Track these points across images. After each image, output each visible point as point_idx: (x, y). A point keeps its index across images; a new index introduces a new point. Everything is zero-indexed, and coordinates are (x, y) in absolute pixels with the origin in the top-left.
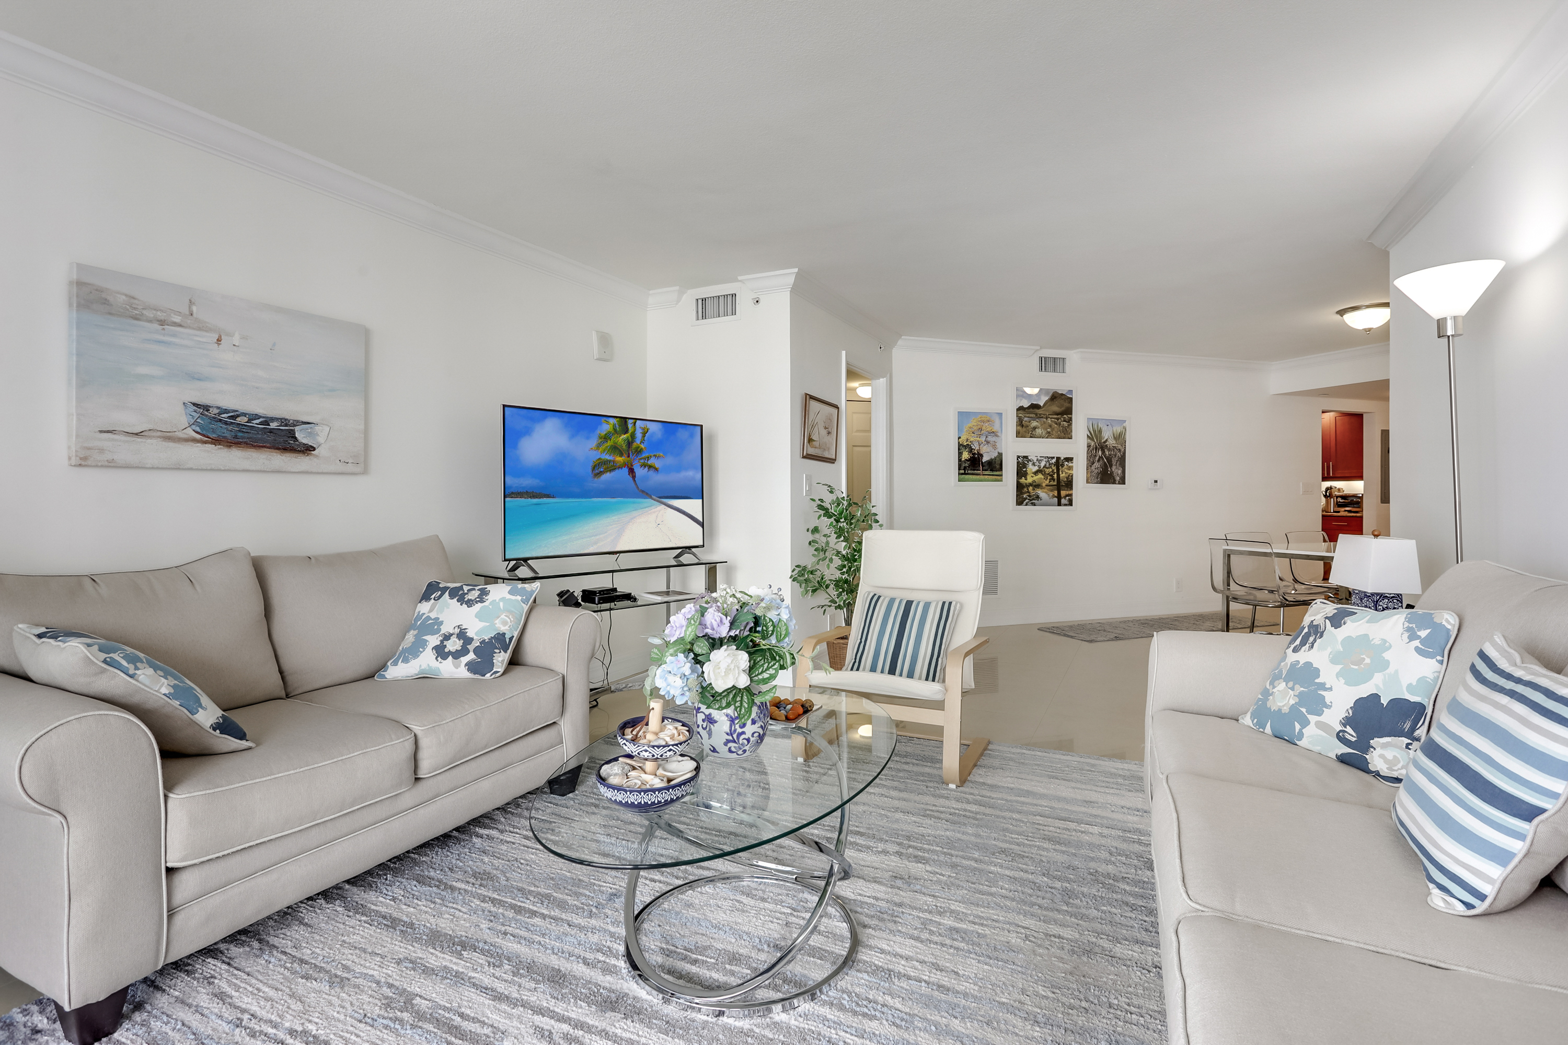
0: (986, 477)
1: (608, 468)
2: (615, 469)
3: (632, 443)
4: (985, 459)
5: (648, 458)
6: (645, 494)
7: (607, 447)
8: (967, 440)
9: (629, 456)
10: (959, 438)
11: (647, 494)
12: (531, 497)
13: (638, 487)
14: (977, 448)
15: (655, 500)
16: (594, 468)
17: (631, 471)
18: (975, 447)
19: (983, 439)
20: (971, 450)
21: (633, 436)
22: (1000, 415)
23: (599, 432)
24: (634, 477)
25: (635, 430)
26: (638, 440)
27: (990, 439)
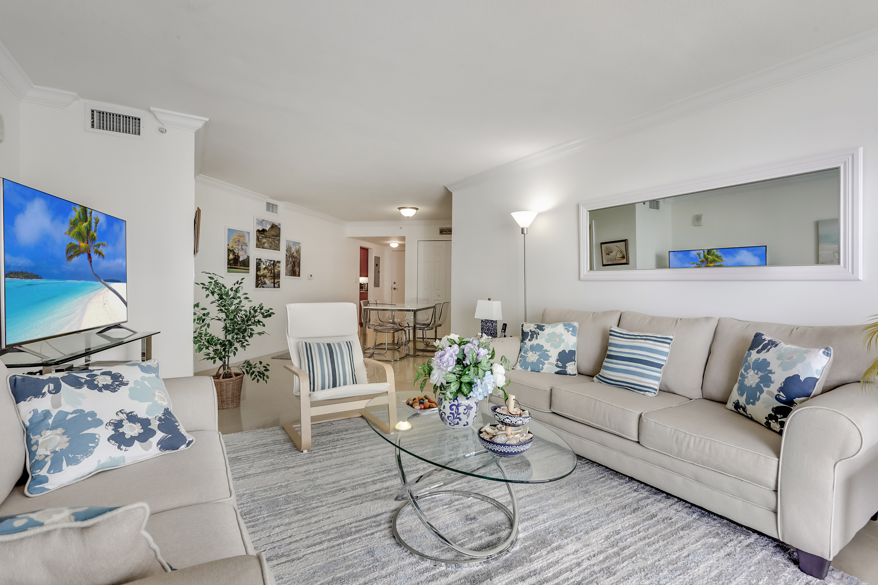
0: (241, 270)
1: (76, 252)
2: (80, 254)
3: (90, 231)
4: (241, 259)
5: (98, 246)
6: (97, 277)
7: (75, 232)
8: (232, 247)
9: (88, 243)
10: (228, 245)
11: (98, 277)
12: (25, 278)
13: (93, 271)
14: (237, 252)
15: (102, 282)
16: (68, 251)
17: (89, 256)
18: (236, 251)
19: (240, 247)
20: (234, 253)
21: (90, 224)
22: (249, 233)
23: (70, 218)
24: (91, 262)
25: (91, 219)
26: (93, 230)
27: (243, 247)
